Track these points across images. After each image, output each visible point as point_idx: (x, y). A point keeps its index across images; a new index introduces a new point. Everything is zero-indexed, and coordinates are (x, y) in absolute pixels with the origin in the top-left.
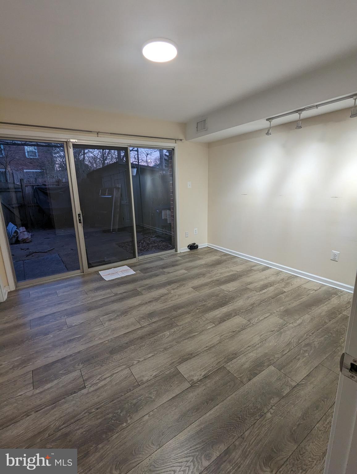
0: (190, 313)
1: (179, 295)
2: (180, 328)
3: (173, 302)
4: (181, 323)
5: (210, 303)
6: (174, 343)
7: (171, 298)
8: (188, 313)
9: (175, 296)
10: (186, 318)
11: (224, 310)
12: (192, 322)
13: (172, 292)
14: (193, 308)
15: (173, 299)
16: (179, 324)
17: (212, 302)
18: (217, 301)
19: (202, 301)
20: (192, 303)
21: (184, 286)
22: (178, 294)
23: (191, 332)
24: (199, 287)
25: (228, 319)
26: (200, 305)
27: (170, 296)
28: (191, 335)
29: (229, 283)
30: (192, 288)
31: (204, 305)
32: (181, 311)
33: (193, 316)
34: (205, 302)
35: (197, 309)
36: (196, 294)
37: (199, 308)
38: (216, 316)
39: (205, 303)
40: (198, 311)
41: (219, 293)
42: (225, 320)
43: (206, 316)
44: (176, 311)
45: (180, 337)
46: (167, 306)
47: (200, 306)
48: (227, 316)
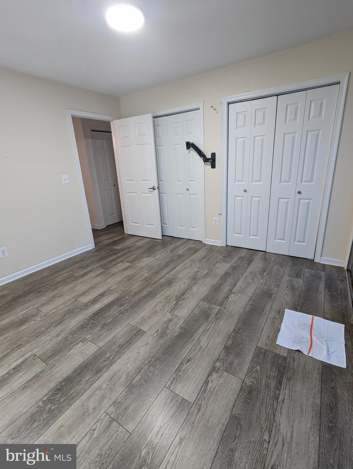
0: (134, 293)
1: (156, 312)
2: (138, 279)
3: (158, 301)
4: (139, 283)
5: (114, 311)
6: (138, 272)
7: (164, 306)
8: (136, 293)
9: (160, 310)
10: (137, 288)
11: (99, 306)
12: (130, 286)
13: (169, 316)
14: (133, 299)
15: (161, 305)
16: (141, 282)
17: (111, 313)
18: (105, 315)
19: (125, 311)
20: (136, 306)
21: (158, 331)
22: (159, 314)
23: (129, 280)
24: (132, 337)
25: (97, 297)
26: (126, 305)
27: (167, 308)
28: (128, 278)
29: (75, 370)
30: (144, 332)
31: (121, 306)
32: (144, 293)
33: (131, 291)
34: (120, 311)
35: (128, 299)
36: (134, 320)
37: (126, 301)
38: (108, 297)
39: (121, 308)
40: (127, 298)
41: (101, 332)
42: (99, 295)
43: (118, 294)
44: (148, 291)
45: (136, 275)
46: (161, 293)
47: (125, 303)
48: (97, 300)
